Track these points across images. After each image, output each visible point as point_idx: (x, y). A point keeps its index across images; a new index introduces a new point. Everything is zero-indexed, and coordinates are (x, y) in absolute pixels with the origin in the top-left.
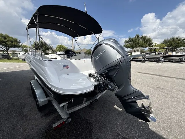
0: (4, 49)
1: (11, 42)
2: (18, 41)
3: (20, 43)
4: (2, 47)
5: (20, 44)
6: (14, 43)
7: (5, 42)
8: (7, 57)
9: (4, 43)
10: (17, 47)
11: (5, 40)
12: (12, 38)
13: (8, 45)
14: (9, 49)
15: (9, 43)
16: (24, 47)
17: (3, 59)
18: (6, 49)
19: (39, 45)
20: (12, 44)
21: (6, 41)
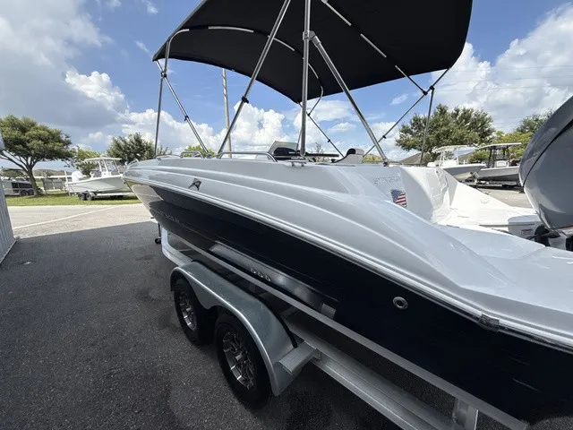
0: (20, 166)
1: (42, 140)
2: (64, 138)
3: (68, 143)
4: (12, 158)
5: (71, 147)
6: (50, 146)
7: (22, 143)
8: (27, 190)
9: (20, 147)
10: (60, 158)
11: (23, 137)
12: (44, 129)
13: (33, 152)
14: (35, 163)
15: (35, 144)
16: (82, 156)
17: (15, 196)
18: (27, 165)
19: (129, 149)
20: (46, 149)
21: (28, 138)
